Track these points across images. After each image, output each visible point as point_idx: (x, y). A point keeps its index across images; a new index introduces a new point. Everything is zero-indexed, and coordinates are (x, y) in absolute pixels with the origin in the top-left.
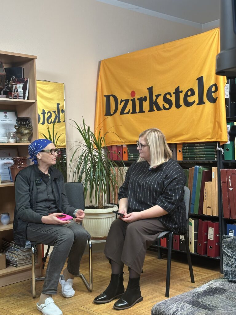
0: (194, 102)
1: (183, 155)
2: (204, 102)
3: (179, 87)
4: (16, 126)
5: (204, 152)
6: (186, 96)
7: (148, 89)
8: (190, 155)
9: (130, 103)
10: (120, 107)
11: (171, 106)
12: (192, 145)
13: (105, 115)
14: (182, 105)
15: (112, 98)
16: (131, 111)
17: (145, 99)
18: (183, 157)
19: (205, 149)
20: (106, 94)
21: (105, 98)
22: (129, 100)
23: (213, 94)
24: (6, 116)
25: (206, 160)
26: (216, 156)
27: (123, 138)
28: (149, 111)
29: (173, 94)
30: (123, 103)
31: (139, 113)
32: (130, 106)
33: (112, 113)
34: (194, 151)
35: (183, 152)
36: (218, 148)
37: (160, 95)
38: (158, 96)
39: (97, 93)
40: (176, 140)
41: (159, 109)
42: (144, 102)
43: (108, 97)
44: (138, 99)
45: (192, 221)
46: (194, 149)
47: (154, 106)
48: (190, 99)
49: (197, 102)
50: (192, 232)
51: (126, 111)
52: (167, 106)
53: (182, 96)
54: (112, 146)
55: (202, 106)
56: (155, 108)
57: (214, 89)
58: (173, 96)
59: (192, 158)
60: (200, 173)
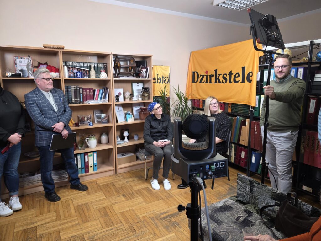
0: (239, 81)
1: (231, 109)
2: (245, 81)
3: (231, 71)
4: (142, 92)
5: (243, 109)
6: (235, 77)
7: (215, 70)
8: (235, 110)
9: (205, 77)
10: (200, 79)
11: (226, 82)
12: (237, 105)
13: (192, 82)
14: (232, 82)
15: (196, 73)
16: (205, 82)
17: (213, 76)
18: (232, 111)
19: (244, 108)
20: (193, 71)
21: (192, 73)
22: (204, 75)
23: (250, 78)
24: (138, 86)
25: (244, 114)
26: (249, 113)
27: (201, 96)
28: (214, 83)
29: (228, 74)
30: (201, 77)
31: (209, 83)
32: (204, 79)
33: (195, 81)
34: (238, 108)
35: (231, 108)
36: (250, 109)
37: (221, 74)
38: (220, 75)
39: (188, 70)
40: (228, 101)
41: (220, 82)
42: (212, 77)
43: (194, 73)
44: (209, 75)
45: (234, 146)
46: (237, 107)
47: (217, 80)
48: (237, 79)
49: (241, 81)
50: (233, 151)
51: (202, 82)
52: (224, 81)
53: (233, 76)
54: (194, 100)
55: (243, 84)
56: (217, 82)
57: (251, 74)
58: (228, 76)
59: (236, 112)
60: (239, 121)
